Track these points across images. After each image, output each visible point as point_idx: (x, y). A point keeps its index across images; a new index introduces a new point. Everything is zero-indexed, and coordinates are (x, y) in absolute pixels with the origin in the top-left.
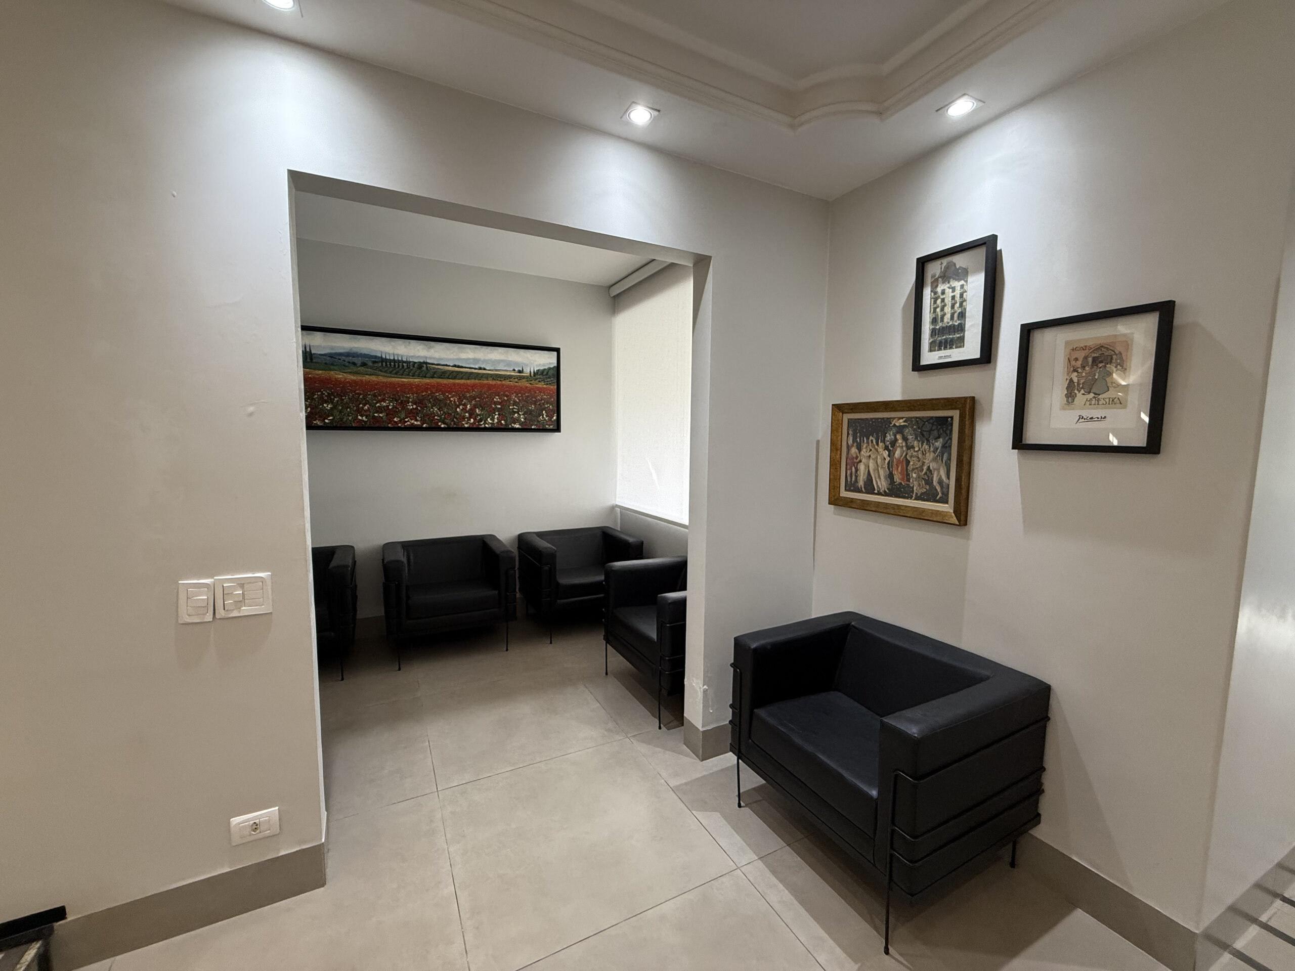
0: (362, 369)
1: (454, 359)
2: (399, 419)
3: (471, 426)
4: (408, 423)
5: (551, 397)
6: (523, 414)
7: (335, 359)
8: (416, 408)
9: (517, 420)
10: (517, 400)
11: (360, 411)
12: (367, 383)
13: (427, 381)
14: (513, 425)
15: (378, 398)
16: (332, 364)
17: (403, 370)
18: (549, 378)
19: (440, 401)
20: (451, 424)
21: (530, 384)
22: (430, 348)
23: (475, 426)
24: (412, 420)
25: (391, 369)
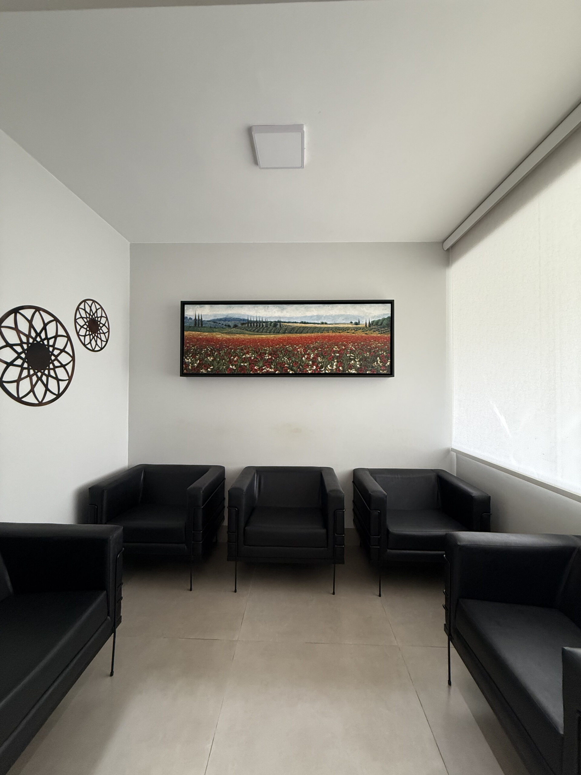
0: (234, 330)
1: (301, 318)
2: (258, 368)
3: (314, 372)
4: (265, 370)
5: (385, 345)
6: (359, 361)
7: (217, 324)
8: (271, 358)
9: (353, 366)
10: (354, 349)
11: (231, 362)
12: (237, 340)
13: (280, 336)
14: (349, 371)
15: (244, 351)
16: (215, 328)
17: (263, 328)
18: (383, 327)
19: (289, 351)
20: (297, 370)
21: (366, 334)
22: (283, 309)
23: (317, 372)
24: (267, 367)
25: (254, 329)
